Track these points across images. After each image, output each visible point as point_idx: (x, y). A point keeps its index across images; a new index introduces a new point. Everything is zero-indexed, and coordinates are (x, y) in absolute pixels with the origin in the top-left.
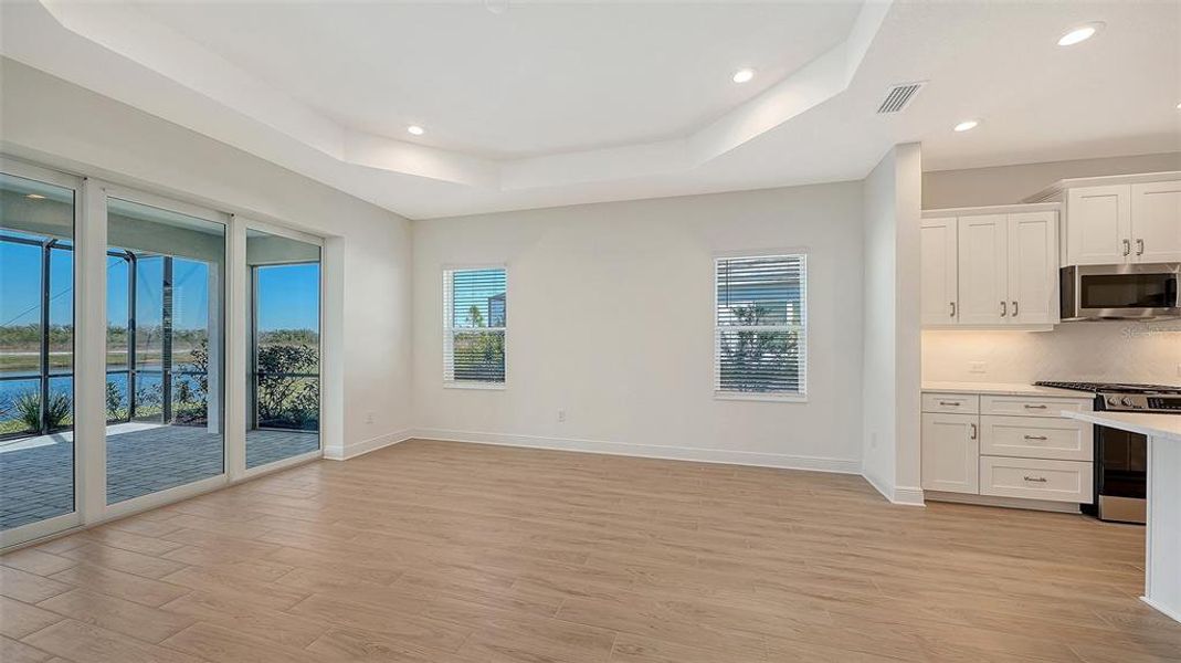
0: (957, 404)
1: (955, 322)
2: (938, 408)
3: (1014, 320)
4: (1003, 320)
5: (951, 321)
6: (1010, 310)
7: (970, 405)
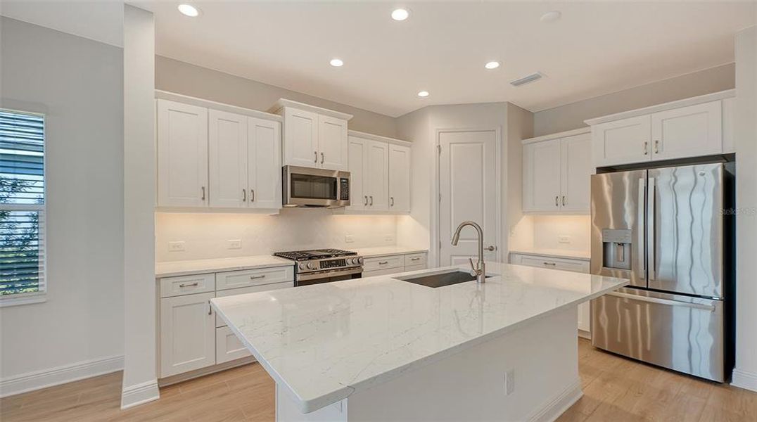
0: (196, 285)
1: (207, 206)
2: (177, 291)
3: (252, 205)
4: (244, 205)
5: (201, 204)
6: (249, 197)
7: (206, 284)
